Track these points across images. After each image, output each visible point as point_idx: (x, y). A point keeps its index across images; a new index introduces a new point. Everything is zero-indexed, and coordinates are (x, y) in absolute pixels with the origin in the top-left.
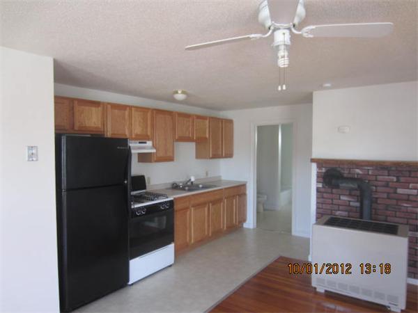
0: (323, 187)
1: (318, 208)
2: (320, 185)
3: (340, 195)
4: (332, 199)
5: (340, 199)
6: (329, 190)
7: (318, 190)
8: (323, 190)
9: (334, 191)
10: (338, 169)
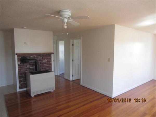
0: (20, 63)
1: (19, 71)
2: (19, 63)
3: (27, 65)
4: (24, 67)
5: (27, 67)
6: (23, 64)
7: (18, 65)
8: (20, 65)
9: (25, 64)
10: (26, 57)
